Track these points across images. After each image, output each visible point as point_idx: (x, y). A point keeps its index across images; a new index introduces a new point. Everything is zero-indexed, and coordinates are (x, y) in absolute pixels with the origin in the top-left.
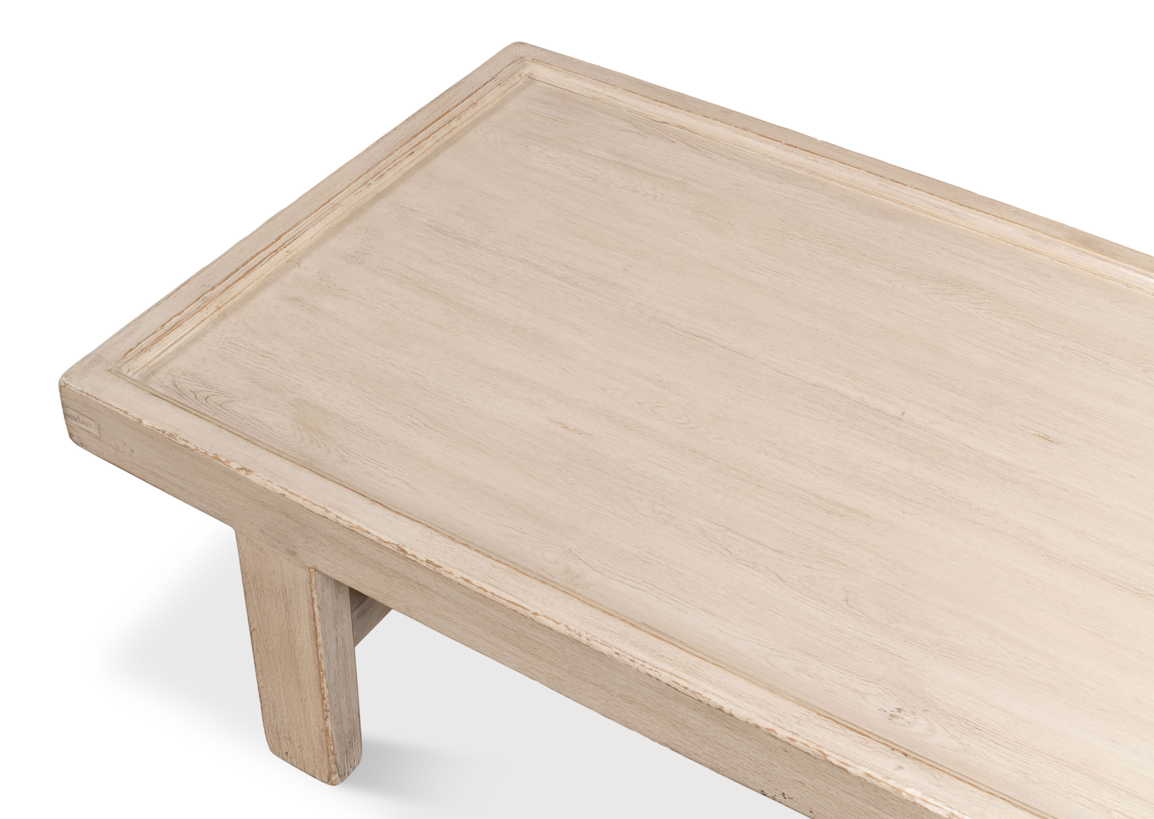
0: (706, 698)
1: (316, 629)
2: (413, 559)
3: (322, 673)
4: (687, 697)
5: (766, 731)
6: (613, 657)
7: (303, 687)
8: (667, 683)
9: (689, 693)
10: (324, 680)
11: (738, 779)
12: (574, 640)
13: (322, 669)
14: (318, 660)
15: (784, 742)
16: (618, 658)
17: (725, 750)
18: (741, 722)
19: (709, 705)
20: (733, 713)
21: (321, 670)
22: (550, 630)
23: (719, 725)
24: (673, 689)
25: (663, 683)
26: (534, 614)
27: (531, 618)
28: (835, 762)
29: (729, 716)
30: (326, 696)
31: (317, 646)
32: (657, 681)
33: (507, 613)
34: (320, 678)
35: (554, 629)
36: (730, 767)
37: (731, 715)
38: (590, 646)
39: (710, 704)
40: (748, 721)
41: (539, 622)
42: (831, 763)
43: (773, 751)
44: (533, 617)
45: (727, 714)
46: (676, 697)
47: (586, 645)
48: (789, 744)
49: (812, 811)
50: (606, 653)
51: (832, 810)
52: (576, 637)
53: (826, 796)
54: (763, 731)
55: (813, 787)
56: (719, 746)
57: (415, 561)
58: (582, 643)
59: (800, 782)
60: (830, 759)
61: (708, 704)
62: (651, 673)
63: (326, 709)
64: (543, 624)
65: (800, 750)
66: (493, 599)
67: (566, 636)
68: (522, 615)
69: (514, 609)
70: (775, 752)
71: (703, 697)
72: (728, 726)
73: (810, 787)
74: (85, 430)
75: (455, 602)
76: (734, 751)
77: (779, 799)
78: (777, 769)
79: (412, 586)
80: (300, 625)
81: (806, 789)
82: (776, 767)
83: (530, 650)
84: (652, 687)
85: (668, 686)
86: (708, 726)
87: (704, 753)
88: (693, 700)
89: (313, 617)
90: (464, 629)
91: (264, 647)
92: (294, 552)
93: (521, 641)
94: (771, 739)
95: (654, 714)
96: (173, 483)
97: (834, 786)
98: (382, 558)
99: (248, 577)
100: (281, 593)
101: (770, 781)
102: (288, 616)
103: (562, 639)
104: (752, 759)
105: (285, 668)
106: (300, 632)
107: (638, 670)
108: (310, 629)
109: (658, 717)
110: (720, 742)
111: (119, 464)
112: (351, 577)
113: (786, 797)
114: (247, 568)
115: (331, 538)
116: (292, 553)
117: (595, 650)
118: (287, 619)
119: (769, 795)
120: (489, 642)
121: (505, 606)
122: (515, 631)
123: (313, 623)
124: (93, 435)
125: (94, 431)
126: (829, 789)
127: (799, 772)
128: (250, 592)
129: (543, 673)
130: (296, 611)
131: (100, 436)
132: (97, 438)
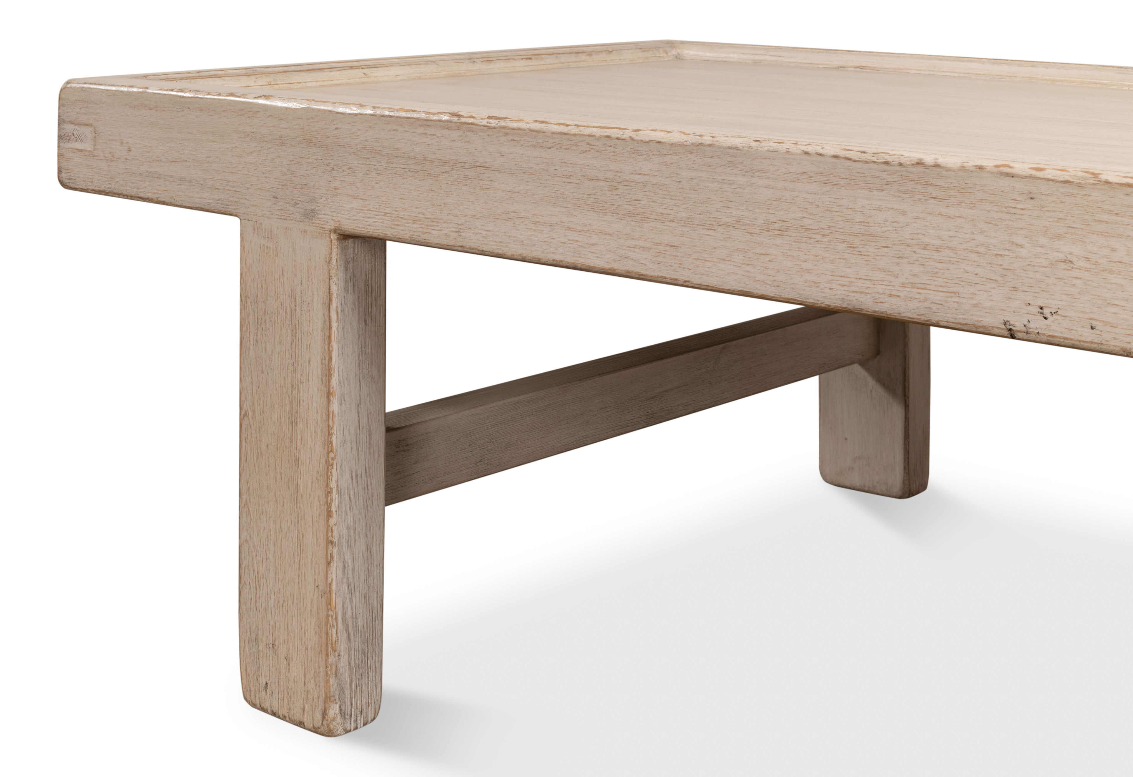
0: (895, 155)
1: (330, 359)
2: (471, 120)
3: (332, 455)
4: (866, 166)
5: (996, 170)
6: (750, 147)
7: (302, 506)
8: (833, 154)
9: (869, 158)
10: (334, 471)
11: (964, 317)
12: (693, 144)
13: (332, 446)
14: (329, 426)
15: (1026, 177)
16: (757, 145)
17: (936, 256)
18: (954, 171)
19: (900, 165)
20: (941, 161)
21: (330, 449)
22: (658, 145)
23: (920, 200)
24: (843, 161)
25: (828, 156)
26: (636, 131)
27: (631, 137)
28: (1113, 179)
29: (935, 169)
30: (333, 508)
31: (329, 395)
32: (819, 158)
33: (597, 148)
34: (328, 467)
35: (663, 141)
36: (948, 294)
37: (937, 166)
38: (717, 143)
39: (902, 161)
40: (965, 164)
41: (641, 139)
42: (1107, 182)
43: (1012, 210)
44: (634, 135)
45: (931, 166)
46: (849, 176)
47: (710, 145)
48: (1035, 178)
49: (1094, 323)
50: (740, 146)
51: (1127, 300)
52: (696, 139)
53: (1112, 272)
54: (990, 172)
55: (1087, 259)
56: (926, 252)
57: (472, 124)
58: (704, 145)
59: (1064, 261)
60: (1104, 177)
61: (899, 163)
62: (809, 149)
63: (331, 539)
64: (647, 139)
65: (1053, 181)
66: (577, 133)
67: (681, 145)
68: (617, 139)
69: (606, 134)
70: (1016, 211)
71: (890, 155)
72: (936, 192)
73: (1081, 263)
74: (79, 150)
75: (524, 173)
76: (951, 248)
77: (1037, 324)
78: (1023, 252)
79: (466, 177)
80: (309, 362)
81: (1076, 273)
82: (1021, 246)
83: (630, 207)
84: (811, 177)
85: (836, 160)
86: (904, 214)
87: (903, 285)
88: (875, 166)
89: (327, 334)
90: (535, 223)
91: (256, 444)
92: (313, 211)
93: (616, 197)
94: (1006, 183)
95: (819, 237)
96: (171, 177)
97: (1120, 236)
98: (428, 145)
99: (249, 303)
100: (289, 310)
101: (1015, 289)
102: (293, 354)
103: (675, 154)
104: (981, 250)
105: (281, 474)
106: (307, 379)
107: (788, 152)
108: (322, 363)
109: (826, 239)
110: (927, 240)
111: (110, 186)
112: (385, 214)
113: (1048, 315)
114: (248, 287)
115: (364, 149)
116: (310, 215)
117: (724, 148)
118: (293, 360)
119: (1018, 325)
120: (571, 229)
121: (594, 136)
122: (607, 180)
123: (326, 347)
124: (87, 153)
125: (87, 146)
126: (1114, 250)
127: (1059, 237)
128: (248, 334)
129: (649, 248)
130: (306, 334)
131: (94, 149)
132: (91, 154)
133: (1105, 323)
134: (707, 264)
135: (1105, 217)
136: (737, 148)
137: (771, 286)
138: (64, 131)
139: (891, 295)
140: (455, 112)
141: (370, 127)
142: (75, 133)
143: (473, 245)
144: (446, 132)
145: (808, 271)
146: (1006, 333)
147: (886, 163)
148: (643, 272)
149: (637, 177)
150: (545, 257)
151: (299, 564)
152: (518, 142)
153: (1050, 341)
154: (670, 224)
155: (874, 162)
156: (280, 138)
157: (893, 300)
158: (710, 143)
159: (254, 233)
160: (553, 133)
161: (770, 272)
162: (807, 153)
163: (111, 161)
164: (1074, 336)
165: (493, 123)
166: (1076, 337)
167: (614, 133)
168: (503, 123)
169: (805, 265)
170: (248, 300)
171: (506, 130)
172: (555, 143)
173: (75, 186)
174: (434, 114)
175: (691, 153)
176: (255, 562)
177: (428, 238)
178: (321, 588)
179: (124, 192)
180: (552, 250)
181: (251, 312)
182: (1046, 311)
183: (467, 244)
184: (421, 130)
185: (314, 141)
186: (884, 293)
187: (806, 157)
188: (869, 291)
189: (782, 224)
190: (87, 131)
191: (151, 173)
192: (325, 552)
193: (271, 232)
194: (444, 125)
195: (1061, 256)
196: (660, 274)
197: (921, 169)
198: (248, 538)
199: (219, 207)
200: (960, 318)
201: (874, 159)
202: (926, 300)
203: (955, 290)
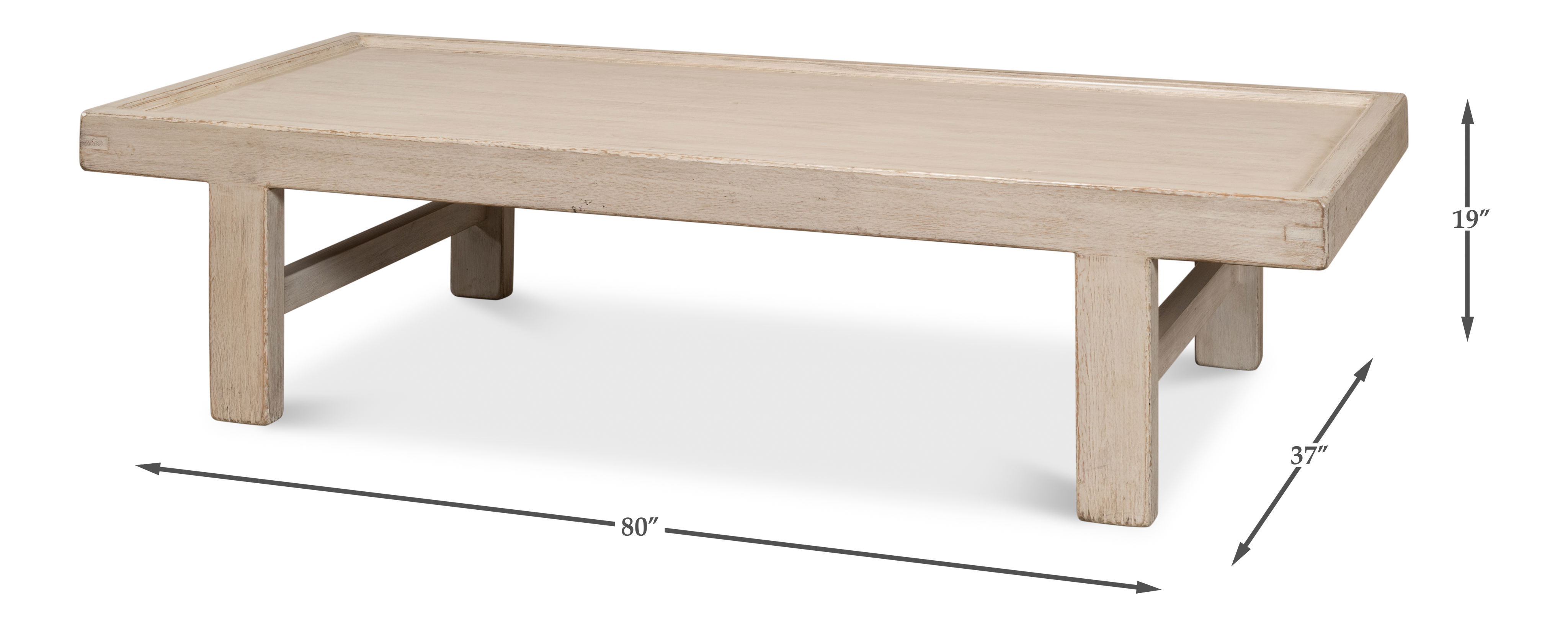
0: (532, 146)
2: (342, 134)
4: (521, 151)
5: (570, 151)
8: (508, 146)
9: (522, 148)
12: (449, 143)
15: (581, 153)
17: (548, 184)
18: (554, 152)
19: (534, 150)
20: (550, 148)
22: (433, 144)
23: (542, 163)
24: (512, 149)
25: (506, 147)
26: (423, 138)
27: (420, 141)
28: (612, 154)
32: (502, 148)
33: (405, 145)
35: (436, 142)
36: (552, 198)
37: (548, 150)
38: (459, 143)
41: (425, 141)
42: (610, 155)
44: (422, 140)
45: (546, 150)
46: (514, 155)
47: (456, 144)
48: (584, 154)
49: (604, 205)
50: (469, 144)
52: (450, 141)
53: (611, 186)
54: (568, 152)
55: (602, 182)
56: (544, 183)
58: (454, 144)
59: (594, 184)
60: (609, 153)
64: (429, 141)
65: (591, 155)
66: (395, 139)
67: (443, 144)
68: (414, 141)
70: (577, 166)
71: (530, 147)
72: (547, 160)
73: (600, 184)
74: (97, 150)
75: (370, 157)
76: (553, 181)
77: (584, 207)
78: (579, 181)
79: (339, 159)
80: (252, 250)
81: (598, 187)
82: (579, 179)
83: (420, 170)
84: (499, 155)
85: (509, 149)
86: (536, 169)
87: (535, 196)
88: (525, 151)
89: (263, 236)
90: (375, 179)
91: (220, 293)
92: (254, 178)
93: (414, 166)
94: (573, 156)
95: (502, 179)
96: (164, 163)
97: (613, 173)
98: (319, 145)
99: (215, 224)
100: (240, 226)
101: (576, 194)
102: (243, 247)
103: (441, 147)
104: (564, 181)
105: (236, 305)
106: (251, 258)
107: (489, 146)
108: (260, 250)
109: (504, 180)
110: (544, 178)
111: (120, 169)
112: (296, 178)
113: (588, 203)
114: (214, 217)
115: (283, 147)
116: (252, 179)
117: (463, 145)
118: (242, 250)
119: (577, 208)
120: (392, 181)
121: (403, 140)
122: (409, 159)
123: (262, 242)
124: (103, 152)
125: (104, 147)
126: (611, 178)
127: (592, 175)
128: (214, 240)
129: (429, 187)
130: (250, 237)
131: (108, 149)
132: (106, 152)
133: (608, 205)
134: (455, 192)
135: (609, 167)
136: (468, 145)
137: (482, 199)
138: (86, 140)
139: (530, 200)
140: (333, 130)
141: (287, 137)
142: (93, 140)
143: (343, 190)
144: (329, 139)
145: (497, 193)
146: (573, 211)
147: (529, 149)
148: (426, 197)
149: (423, 158)
150: (379, 193)
151: (247, 347)
152: (366, 143)
153: (589, 212)
154: (439, 176)
155: (524, 149)
156: (234, 143)
157: (531, 202)
158: (456, 142)
159: (218, 190)
160: (383, 139)
161: (481, 194)
162: (497, 146)
163: (121, 155)
164: (597, 210)
165: (354, 135)
166: (598, 211)
167: (413, 139)
168: (358, 135)
169: (496, 190)
170: (214, 223)
171: (360, 138)
172: (384, 144)
173: (94, 169)
174: (322, 131)
175: (448, 147)
176: (220, 350)
177: (319, 188)
178: (259, 356)
179: (131, 172)
180: (383, 190)
181: (216, 228)
182: (588, 202)
183: (340, 189)
184: (316, 138)
185: (254, 144)
186: (527, 199)
187: (497, 148)
188: (522, 199)
189: (486, 174)
190: (103, 140)
191: (150, 161)
192: (262, 338)
193: (229, 189)
194: (327, 136)
195: (593, 182)
196: (434, 198)
197: (542, 151)
198: (216, 339)
199: (196, 178)
200: (556, 207)
201: (524, 148)
202: (543, 201)
203: (555, 196)
